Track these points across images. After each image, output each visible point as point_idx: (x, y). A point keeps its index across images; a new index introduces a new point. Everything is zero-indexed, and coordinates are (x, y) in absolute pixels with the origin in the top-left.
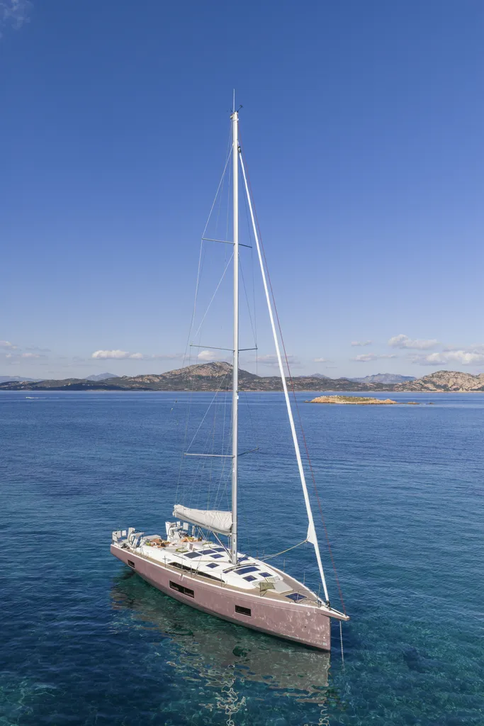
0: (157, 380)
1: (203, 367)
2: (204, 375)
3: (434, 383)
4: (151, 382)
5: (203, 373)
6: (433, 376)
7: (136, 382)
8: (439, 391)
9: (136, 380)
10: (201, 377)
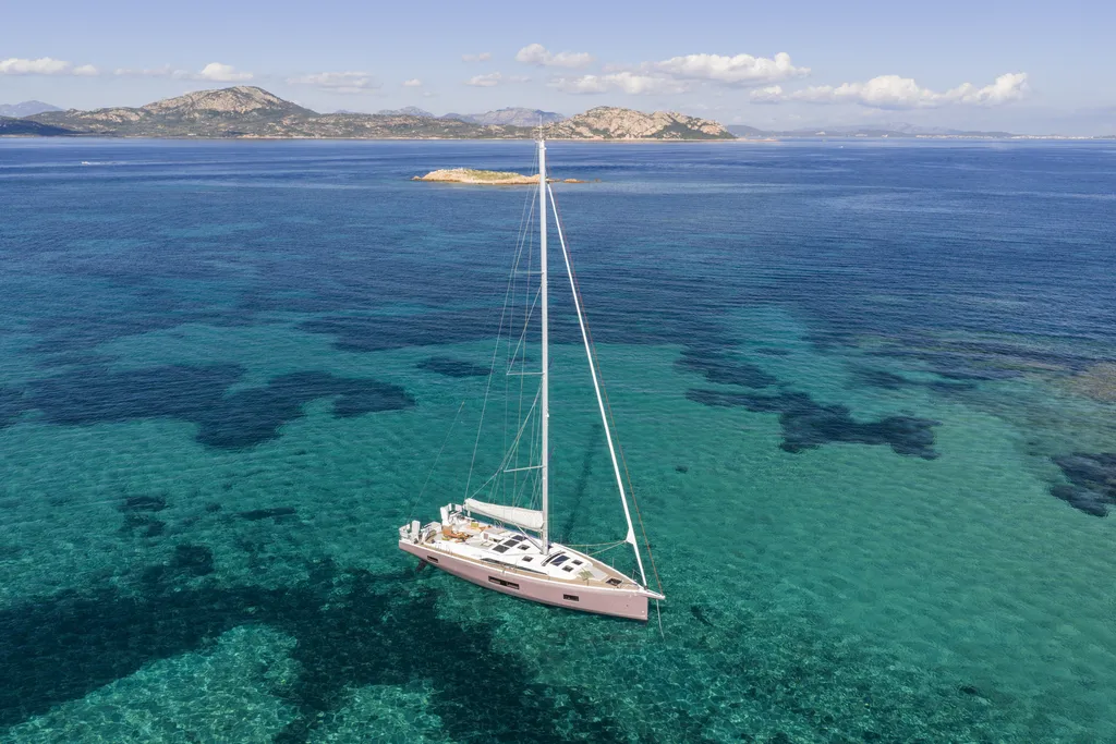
0: (134, 118)
1: (217, 94)
2: (221, 109)
3: (589, 126)
4: (124, 121)
5: (218, 105)
6: (588, 116)
7: (97, 121)
8: (596, 138)
9: (96, 116)
10: (215, 113)
